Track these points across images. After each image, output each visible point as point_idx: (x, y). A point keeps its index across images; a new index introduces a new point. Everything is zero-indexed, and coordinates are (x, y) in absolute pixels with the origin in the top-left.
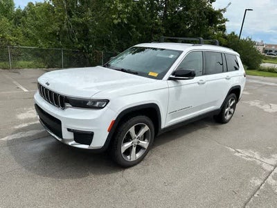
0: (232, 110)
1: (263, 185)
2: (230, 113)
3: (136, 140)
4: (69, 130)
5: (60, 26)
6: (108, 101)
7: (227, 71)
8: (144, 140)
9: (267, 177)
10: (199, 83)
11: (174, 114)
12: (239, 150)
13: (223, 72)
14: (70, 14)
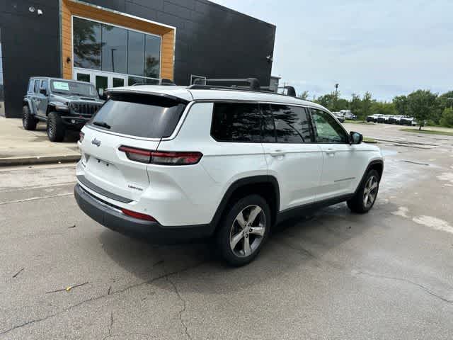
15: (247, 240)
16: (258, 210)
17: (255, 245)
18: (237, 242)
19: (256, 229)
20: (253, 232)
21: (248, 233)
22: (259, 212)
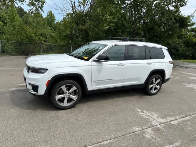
0: (158, 87)
1: (140, 131)
2: (156, 88)
3: (67, 94)
4: (29, 84)
5: (71, 32)
6: (47, 70)
7: (151, 59)
8: (74, 95)
9: (148, 128)
10: (118, 65)
11: (97, 82)
12: (144, 111)
13: (146, 59)
14: (77, 24)
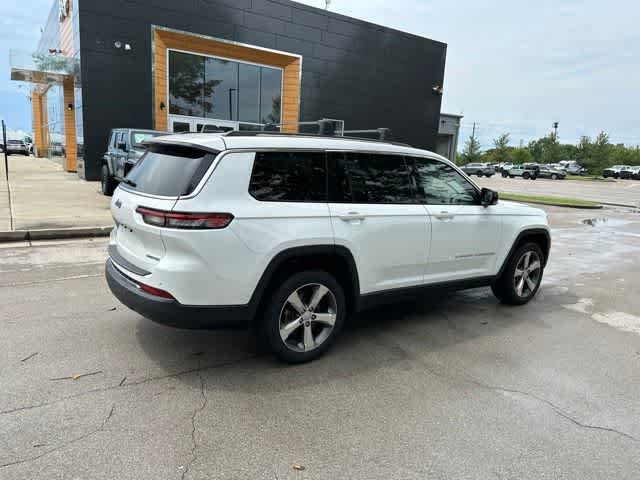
15: (308, 331)
16: (322, 291)
17: (321, 338)
18: (291, 331)
19: (320, 317)
20: (317, 319)
21: (310, 320)
22: (325, 293)
